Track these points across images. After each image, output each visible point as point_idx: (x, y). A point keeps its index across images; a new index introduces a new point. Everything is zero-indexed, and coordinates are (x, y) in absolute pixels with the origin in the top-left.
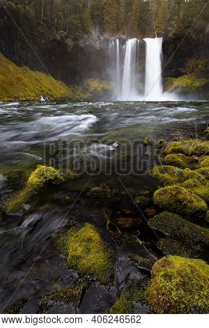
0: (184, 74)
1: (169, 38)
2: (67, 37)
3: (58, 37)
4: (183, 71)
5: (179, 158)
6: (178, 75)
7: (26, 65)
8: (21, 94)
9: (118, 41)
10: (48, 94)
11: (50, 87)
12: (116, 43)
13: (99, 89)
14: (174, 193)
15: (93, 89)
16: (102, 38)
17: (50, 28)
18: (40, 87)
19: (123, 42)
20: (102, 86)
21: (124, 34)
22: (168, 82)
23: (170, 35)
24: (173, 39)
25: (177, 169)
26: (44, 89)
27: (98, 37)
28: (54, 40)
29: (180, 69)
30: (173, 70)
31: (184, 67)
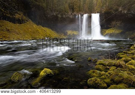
0: (110, 28)
1: (103, 13)
2: (58, 14)
3: (55, 14)
4: (110, 26)
5: (101, 67)
6: (108, 28)
7: (41, 25)
8: (37, 36)
9: (80, 15)
10: (49, 37)
11: (50, 33)
12: (79, 16)
13: (71, 34)
14: (94, 80)
15: (69, 34)
16: (73, 14)
17: (51, 11)
18: (46, 34)
19: (82, 15)
20: (73, 33)
21: (82, 12)
22: (103, 31)
23: (103, 12)
24: (104, 14)
25: (98, 72)
26: (47, 34)
27: (71, 14)
28: (53, 15)
29: (109, 26)
30: (105, 26)
31: (110, 25)
